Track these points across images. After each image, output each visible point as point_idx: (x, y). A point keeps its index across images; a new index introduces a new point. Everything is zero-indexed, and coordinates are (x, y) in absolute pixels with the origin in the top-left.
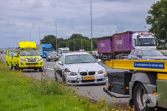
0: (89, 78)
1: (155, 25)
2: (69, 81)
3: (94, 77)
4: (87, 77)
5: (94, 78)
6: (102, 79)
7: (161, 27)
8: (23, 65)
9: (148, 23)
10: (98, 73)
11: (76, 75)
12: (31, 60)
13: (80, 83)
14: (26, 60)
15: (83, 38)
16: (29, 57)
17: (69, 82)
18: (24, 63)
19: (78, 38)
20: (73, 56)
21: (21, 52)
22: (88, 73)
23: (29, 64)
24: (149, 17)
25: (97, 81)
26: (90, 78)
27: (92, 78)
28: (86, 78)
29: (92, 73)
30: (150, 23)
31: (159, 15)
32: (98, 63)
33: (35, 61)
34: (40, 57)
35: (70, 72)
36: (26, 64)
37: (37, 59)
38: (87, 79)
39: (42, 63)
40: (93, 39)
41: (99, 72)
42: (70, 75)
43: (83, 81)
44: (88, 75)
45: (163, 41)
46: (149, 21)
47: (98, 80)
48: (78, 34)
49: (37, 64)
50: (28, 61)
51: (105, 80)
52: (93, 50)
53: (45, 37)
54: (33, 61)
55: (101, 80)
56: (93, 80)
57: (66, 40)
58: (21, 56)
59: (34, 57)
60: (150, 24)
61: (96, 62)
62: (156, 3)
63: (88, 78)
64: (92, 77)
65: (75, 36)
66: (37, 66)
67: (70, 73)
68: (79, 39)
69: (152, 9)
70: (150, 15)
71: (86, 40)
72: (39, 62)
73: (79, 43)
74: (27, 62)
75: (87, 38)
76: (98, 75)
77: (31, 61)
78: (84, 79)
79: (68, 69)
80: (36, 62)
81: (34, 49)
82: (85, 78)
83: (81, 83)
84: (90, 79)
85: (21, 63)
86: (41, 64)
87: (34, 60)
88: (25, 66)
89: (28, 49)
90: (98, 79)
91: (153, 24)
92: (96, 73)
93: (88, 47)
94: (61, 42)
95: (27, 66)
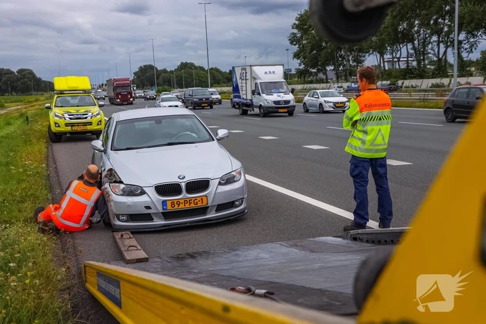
0: (187, 205)
1: (303, 47)
2: (118, 216)
3: (204, 199)
4: (182, 201)
5: (205, 203)
6: (233, 202)
7: (312, 50)
8: (59, 126)
9: (291, 43)
10: (220, 184)
11: (143, 193)
12: (76, 117)
13: (158, 222)
14: (66, 116)
15: (196, 68)
16: (73, 110)
17: (119, 220)
18: (62, 122)
19: (190, 68)
20: (139, 121)
21: (59, 99)
22: (183, 185)
23: (72, 125)
24: (293, 34)
25: (217, 211)
26: (190, 203)
27: (200, 204)
28: (176, 206)
29: (200, 185)
30: (295, 43)
31: (308, 30)
32: (218, 140)
33: (86, 118)
34: (96, 109)
35: (121, 182)
36: (67, 125)
37: (90, 114)
38: (182, 206)
39: (100, 121)
40: (212, 69)
41: (221, 178)
42: (122, 193)
43: (166, 215)
44: (184, 195)
45: (315, 70)
46: (294, 40)
47: (220, 207)
48: (189, 62)
49: (90, 124)
50: (70, 118)
51: (242, 204)
52: (211, 87)
53: (141, 67)
54: (80, 118)
55: (231, 205)
56: (204, 210)
57: (172, 72)
58: (55, 106)
59: (82, 110)
60: (295, 45)
61: (213, 140)
62: (303, 12)
63: (185, 202)
64: (199, 199)
65: (184, 66)
66: (89, 128)
67: (122, 186)
68: (190, 70)
69: (297, 22)
70: (295, 31)
71: (201, 72)
72: (95, 120)
73: (191, 75)
74: (68, 120)
75: (202, 68)
76: (218, 191)
77: (77, 119)
78: (169, 207)
79: (115, 172)
80: (89, 120)
81: (85, 91)
82: (173, 204)
83: (162, 219)
84: (192, 205)
85: (56, 123)
86: (98, 124)
87: (82, 117)
88: (63, 129)
89: (73, 92)
90: (218, 205)
91: (300, 45)
92: (214, 184)
93: (205, 82)
94: (163, 74)
95: (69, 129)
